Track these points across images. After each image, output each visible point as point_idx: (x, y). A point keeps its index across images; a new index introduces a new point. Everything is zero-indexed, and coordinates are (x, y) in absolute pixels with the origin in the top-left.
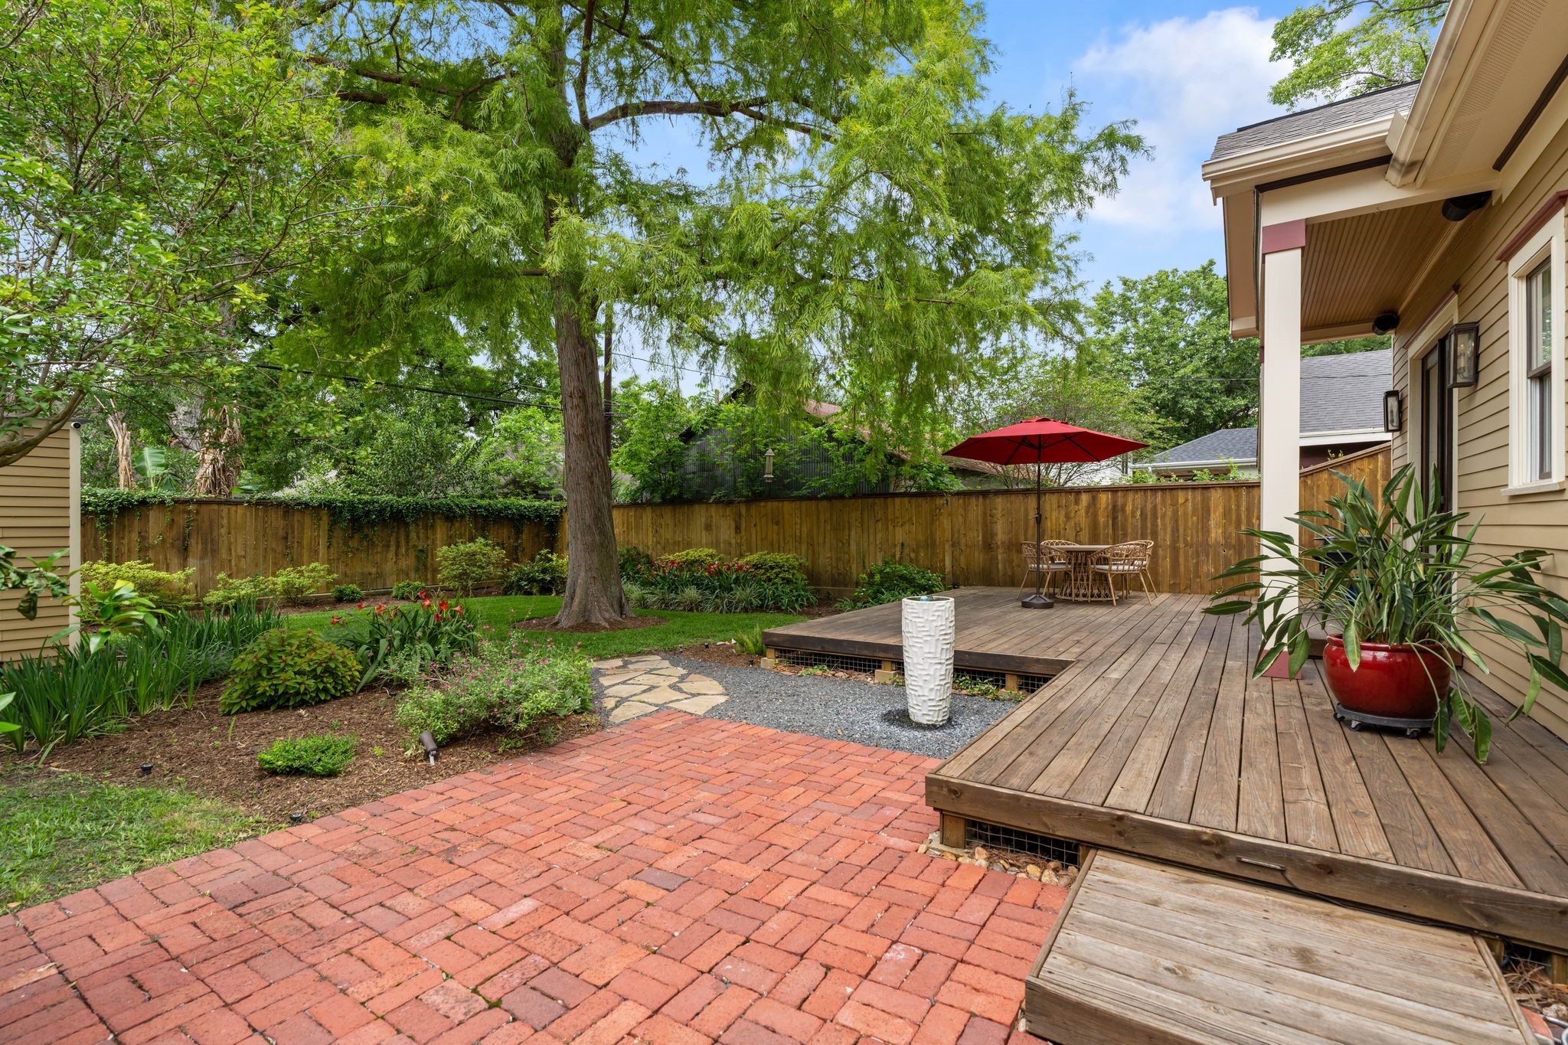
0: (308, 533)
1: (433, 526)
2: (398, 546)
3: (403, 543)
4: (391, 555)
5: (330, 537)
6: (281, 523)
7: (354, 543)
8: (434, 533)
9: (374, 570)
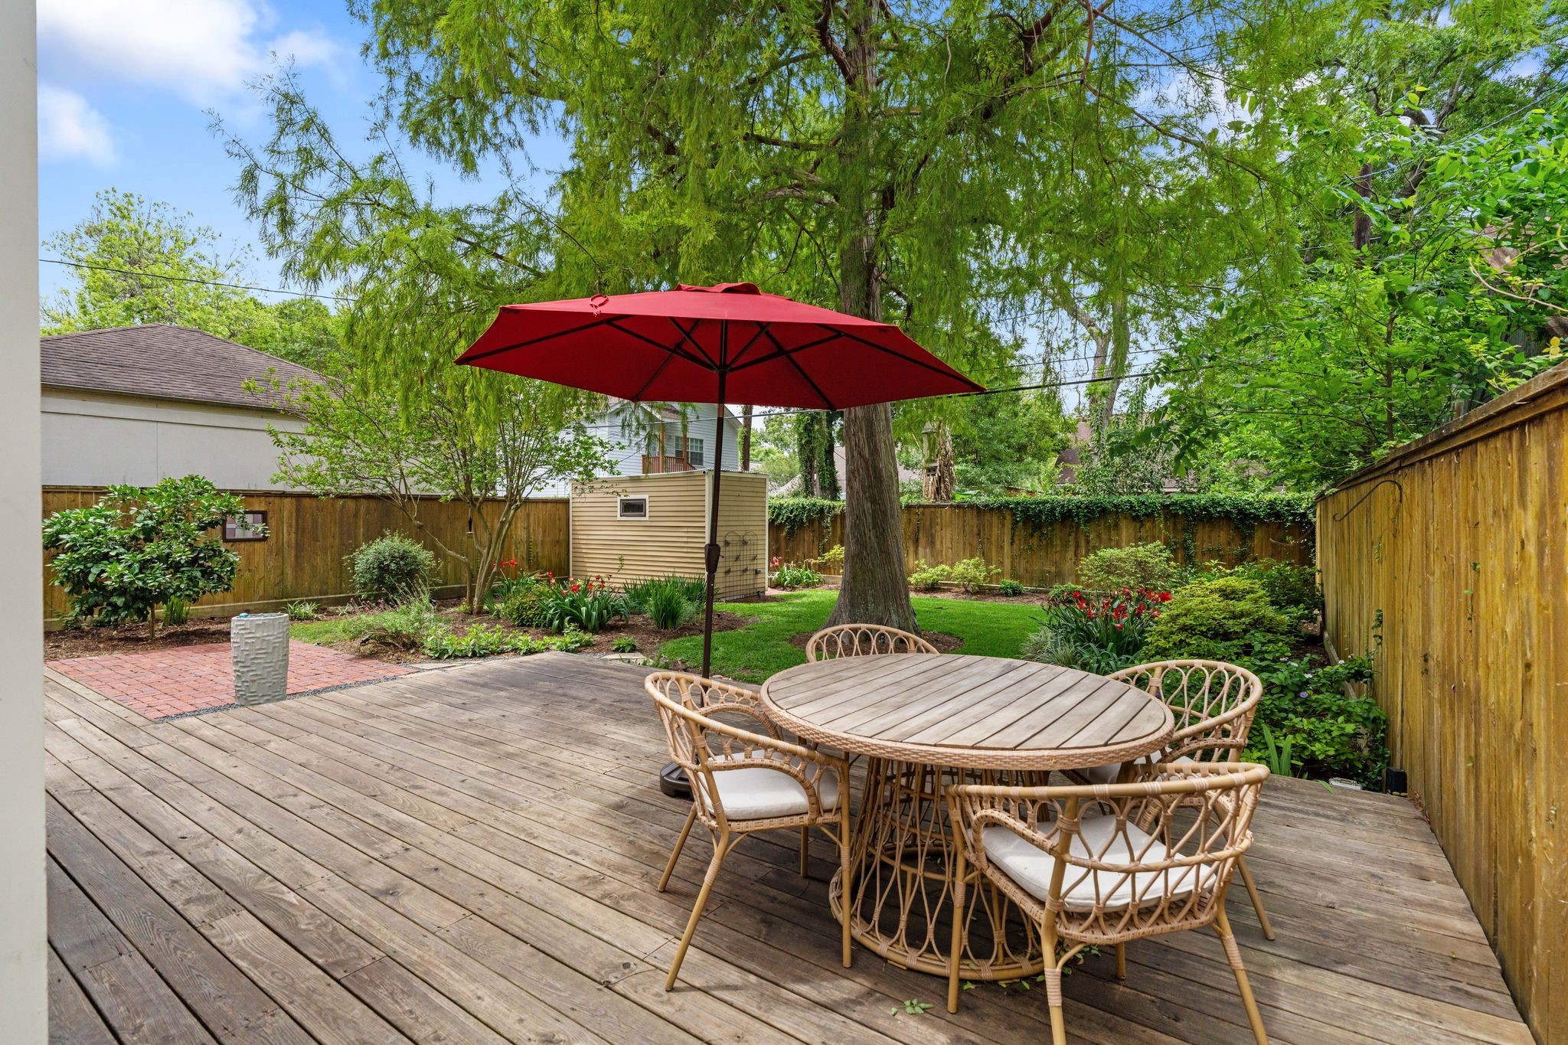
0: (996, 531)
1: (1116, 525)
2: (1077, 547)
3: (1083, 543)
4: (1070, 554)
5: (1013, 536)
6: (975, 521)
7: (1034, 541)
8: (1119, 534)
9: (1053, 569)
